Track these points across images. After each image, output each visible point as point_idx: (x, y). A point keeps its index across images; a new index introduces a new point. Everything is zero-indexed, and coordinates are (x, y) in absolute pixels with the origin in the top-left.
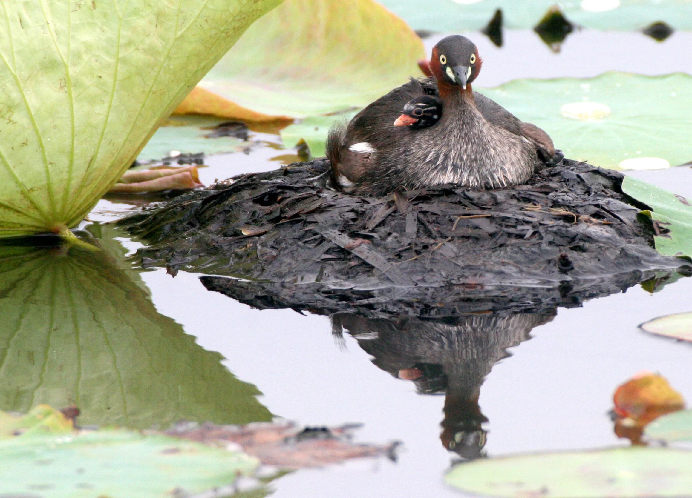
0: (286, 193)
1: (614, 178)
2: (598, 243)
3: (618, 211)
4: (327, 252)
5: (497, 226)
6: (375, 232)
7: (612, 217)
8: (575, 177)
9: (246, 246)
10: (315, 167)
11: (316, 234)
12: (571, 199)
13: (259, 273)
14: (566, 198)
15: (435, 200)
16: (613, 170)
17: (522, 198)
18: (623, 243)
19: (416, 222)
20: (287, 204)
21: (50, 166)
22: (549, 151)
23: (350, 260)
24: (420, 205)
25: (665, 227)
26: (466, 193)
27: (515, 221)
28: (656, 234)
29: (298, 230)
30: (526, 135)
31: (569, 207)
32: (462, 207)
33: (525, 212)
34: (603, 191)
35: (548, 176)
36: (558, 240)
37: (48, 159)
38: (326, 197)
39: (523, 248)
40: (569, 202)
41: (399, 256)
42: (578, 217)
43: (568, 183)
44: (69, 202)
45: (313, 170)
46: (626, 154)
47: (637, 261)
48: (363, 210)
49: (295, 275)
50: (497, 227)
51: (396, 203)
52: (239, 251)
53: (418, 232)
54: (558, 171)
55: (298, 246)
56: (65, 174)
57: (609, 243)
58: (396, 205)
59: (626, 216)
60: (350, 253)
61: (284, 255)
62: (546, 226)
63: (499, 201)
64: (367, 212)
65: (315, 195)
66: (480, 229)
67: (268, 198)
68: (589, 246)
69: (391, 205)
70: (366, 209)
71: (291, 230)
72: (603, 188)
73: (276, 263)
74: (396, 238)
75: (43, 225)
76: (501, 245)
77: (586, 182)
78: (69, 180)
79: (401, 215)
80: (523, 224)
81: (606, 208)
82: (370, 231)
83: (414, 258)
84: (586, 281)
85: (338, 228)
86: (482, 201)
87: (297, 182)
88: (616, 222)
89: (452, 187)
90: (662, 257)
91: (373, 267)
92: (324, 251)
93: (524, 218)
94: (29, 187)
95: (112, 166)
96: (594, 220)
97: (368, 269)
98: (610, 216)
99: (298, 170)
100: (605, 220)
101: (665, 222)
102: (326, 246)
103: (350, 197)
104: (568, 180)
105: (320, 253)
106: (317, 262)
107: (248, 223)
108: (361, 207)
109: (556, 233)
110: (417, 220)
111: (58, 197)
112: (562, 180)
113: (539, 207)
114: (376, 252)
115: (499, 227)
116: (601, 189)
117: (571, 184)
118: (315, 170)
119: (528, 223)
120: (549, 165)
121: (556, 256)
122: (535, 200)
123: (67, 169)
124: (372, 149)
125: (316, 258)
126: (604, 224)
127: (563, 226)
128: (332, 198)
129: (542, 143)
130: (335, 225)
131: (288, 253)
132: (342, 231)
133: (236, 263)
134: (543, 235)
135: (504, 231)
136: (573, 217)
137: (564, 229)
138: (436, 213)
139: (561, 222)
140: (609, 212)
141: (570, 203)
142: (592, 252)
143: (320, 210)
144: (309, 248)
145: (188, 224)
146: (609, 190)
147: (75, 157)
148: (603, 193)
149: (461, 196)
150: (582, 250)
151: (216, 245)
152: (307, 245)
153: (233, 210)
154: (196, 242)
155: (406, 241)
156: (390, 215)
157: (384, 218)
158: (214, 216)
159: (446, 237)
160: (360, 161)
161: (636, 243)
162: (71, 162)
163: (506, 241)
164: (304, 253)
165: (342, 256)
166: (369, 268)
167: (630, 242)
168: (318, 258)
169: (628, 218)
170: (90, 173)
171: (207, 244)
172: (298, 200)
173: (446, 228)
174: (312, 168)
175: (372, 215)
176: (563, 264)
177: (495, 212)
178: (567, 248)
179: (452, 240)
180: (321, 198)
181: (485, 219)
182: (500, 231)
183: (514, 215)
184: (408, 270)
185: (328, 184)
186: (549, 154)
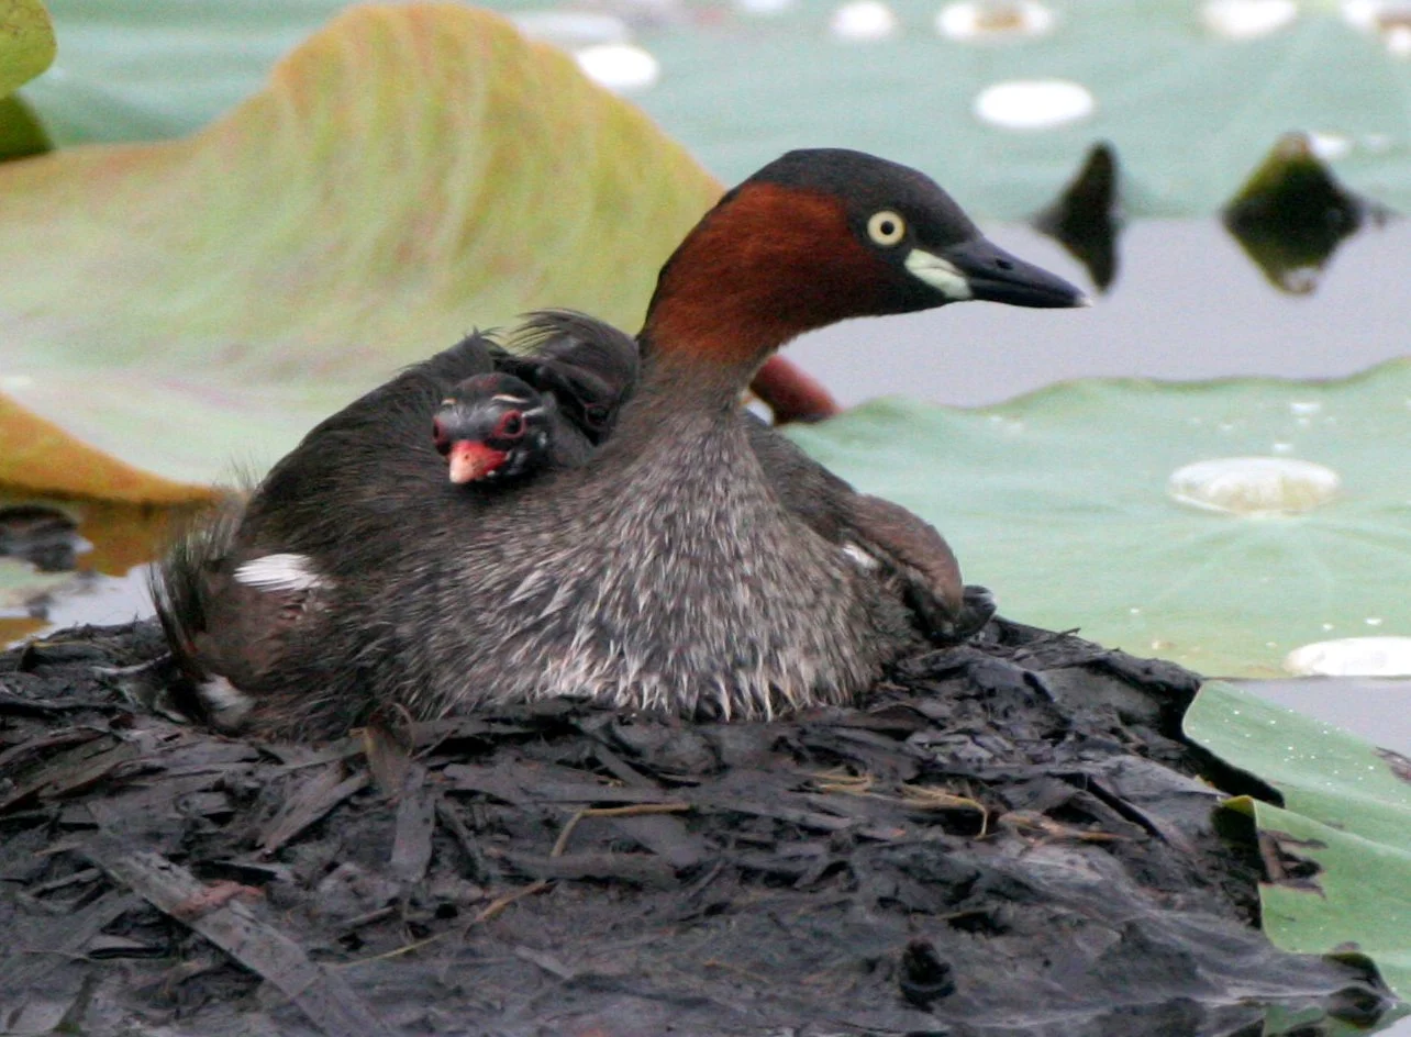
0: (12, 728)
1: (1164, 689)
2: (1048, 906)
3: (1146, 799)
4: (115, 927)
5: (710, 843)
6: (284, 861)
7: (1119, 818)
8: (1019, 683)
10: (138, 642)
11: (85, 865)
12: (985, 754)
14: (970, 750)
15: (504, 761)
16: (1165, 663)
17: (812, 749)
18: (1144, 905)
19: (431, 828)
22: (938, 592)
23: (185, 955)
24: (453, 770)
25: (1302, 853)
26: (620, 731)
27: (773, 827)
28: (1266, 879)
29: (27, 853)
30: (864, 539)
31: (973, 782)
32: (594, 777)
33: (813, 798)
34: (1114, 731)
35: (922, 677)
36: (911, 892)
38: (138, 741)
39: (788, 920)
40: (976, 765)
41: (353, 942)
42: (994, 816)
43: (988, 701)
45: (128, 652)
46: (1327, 627)
47: (1180, 967)
48: (251, 784)
50: (707, 850)
51: (372, 761)
53: (434, 861)
54: (960, 659)
55: (17, 905)
57: (1088, 903)
58: (368, 768)
59: (1173, 818)
60: (188, 932)
62: (876, 845)
63: (726, 759)
64: (262, 795)
65: (103, 735)
66: (649, 852)
68: (1015, 914)
69: (353, 768)
70: (264, 783)
72: (1118, 723)
74: (350, 879)
76: (715, 910)
77: (1056, 699)
79: (383, 803)
80: (797, 839)
81: (1107, 788)
82: (268, 858)
83: (402, 951)
85: (163, 847)
86: (672, 760)
87: (67, 691)
88: (1130, 835)
89: (567, 707)
90: (1277, 955)
91: (257, 979)
92: (104, 923)
93: (803, 819)
96: (1053, 827)
97: (241, 986)
98: (1114, 814)
99: (78, 651)
100: (1094, 827)
101: (1305, 839)
102: (112, 906)
103: (226, 742)
104: (992, 692)
105: (87, 931)
106: (77, 962)
108: (250, 774)
109: (904, 869)
110: (433, 821)
112: (972, 693)
113: (868, 781)
114: (277, 926)
115: (716, 846)
116: (1106, 726)
117: (1001, 707)
118: (134, 654)
119: (818, 832)
120: (941, 642)
121: (897, 951)
122: (853, 758)
124: (314, 577)
125: (71, 948)
126: (1090, 842)
127: (933, 845)
128: (159, 745)
129: (916, 566)
130: (154, 836)
132: (176, 859)
134: (861, 874)
135: (729, 862)
136: (978, 816)
137: (932, 855)
138: (502, 796)
139: (936, 833)
140: (1114, 801)
141: (979, 770)
142: (1027, 936)
143: (110, 785)
144: (50, 913)
146: (1143, 729)
148: (1115, 740)
149: (596, 740)
150: (991, 927)
152: (46, 904)
155: (383, 889)
156: (344, 802)
157: (320, 815)
159: (529, 880)
160: (270, 618)
161: (1190, 906)
163: (733, 895)
164: (33, 933)
165: (163, 942)
167: (1167, 904)
168: (80, 948)
169: (1176, 823)
172: (47, 753)
173: (531, 850)
174: (128, 645)
175: (283, 802)
176: (915, 976)
177: (713, 797)
178: (941, 918)
179: (546, 891)
180: (122, 745)
181: (669, 819)
182: (715, 862)
183: (771, 807)
184: (377, 990)
185: (162, 700)
186: (938, 606)
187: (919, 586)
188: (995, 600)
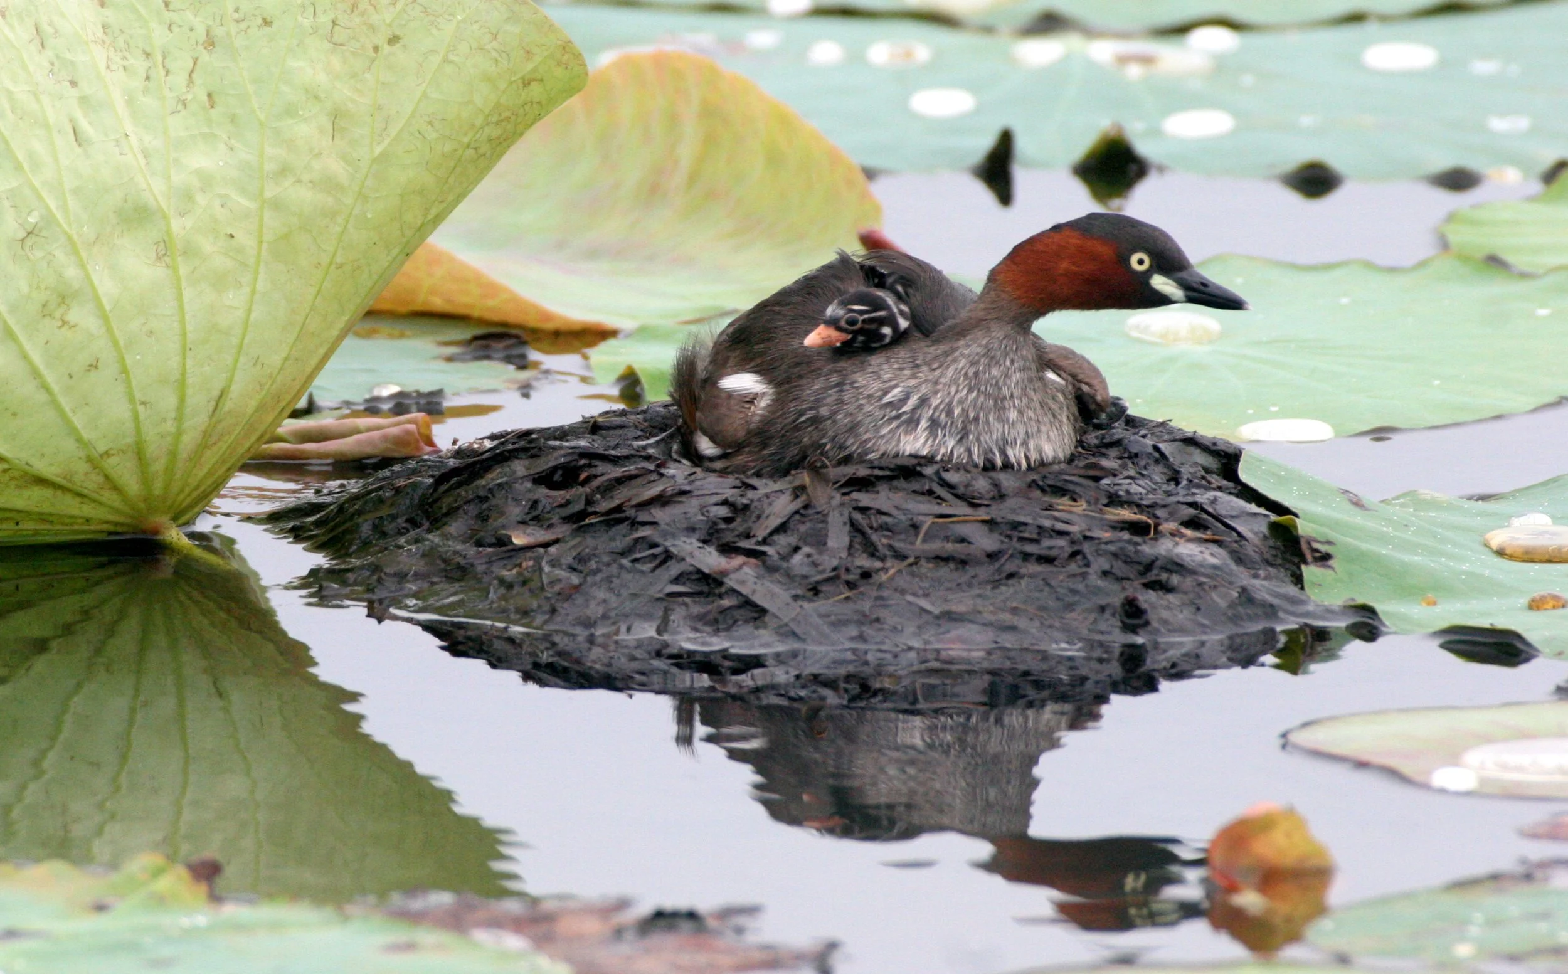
0: (596, 466)
1: (1223, 454)
2: (1196, 577)
3: (1232, 517)
4: (676, 580)
5: (1002, 538)
6: (769, 545)
7: (1224, 529)
8: (1150, 450)
9: (520, 565)
10: (651, 419)
11: (654, 545)
12: (1143, 491)
13: (547, 617)
14: (1134, 489)
15: (883, 490)
16: (1222, 439)
17: (1050, 486)
18: (1243, 577)
19: (848, 527)
20: (598, 488)
21: (141, 408)
22: (1099, 398)
23: (720, 596)
24: (855, 495)
25: (1323, 548)
26: (944, 475)
27: (1037, 531)
28: (1306, 563)
29: (621, 538)
30: (1056, 368)
31: (1138, 506)
32: (934, 500)
33: (1056, 514)
34: (1203, 478)
35: (1097, 447)
36: (1119, 568)
37: (138, 396)
38: (673, 477)
39: (1053, 583)
40: (1139, 496)
41: (815, 591)
42: (1157, 526)
43: (1136, 461)
44: (178, 476)
45: (646, 424)
46: (1252, 413)
47: (1271, 611)
48: (745, 501)
49: (614, 623)
50: (1002, 542)
51: (810, 490)
52: (509, 574)
53: (851, 547)
54: (1116, 437)
55: (622, 567)
56: (169, 423)
57: (1217, 575)
58: (808, 495)
59: (1249, 527)
60: (720, 584)
61: (595, 584)
62: (1097, 541)
63: (1004, 491)
64: (753, 506)
65: (651, 471)
66: (969, 543)
67: (562, 475)
68: (1178, 581)
69: (798, 493)
70: (752, 501)
71: (605, 537)
72: (1203, 473)
73: (579, 600)
74: (809, 556)
75: (128, 521)
76: (1011, 576)
77: (1171, 459)
78: (179, 433)
79: (818, 513)
80: (1051, 537)
81: (1210, 510)
82: (759, 543)
83: (843, 596)
84: (1172, 645)
85: (697, 535)
86: (973, 491)
87: (617, 446)
88: (1229, 537)
89: (915, 461)
90: (1318, 606)
91: (763, 611)
92: (671, 578)
93: (1053, 526)
94: (102, 448)
95: (261, 407)
96: (1188, 532)
97: (756, 615)
98: (1218, 524)
99: (618, 423)
100: (1209, 532)
101: (1323, 540)
102: (674, 569)
103: (721, 477)
104: (1136, 455)
105: (663, 583)
106: (658, 599)
107: (523, 523)
108: (742, 496)
109: (1115, 555)
110: (848, 521)
111: (158, 467)
112: (1126, 455)
113: (1083, 504)
114: (772, 582)
115: (1006, 540)
116: (1199, 475)
117: (1143, 463)
118: (651, 426)
119: (1061, 534)
120: (1098, 427)
121: (1117, 600)
122: (1074, 492)
123: (173, 415)
124: (764, 386)
125: (654, 591)
126: (1207, 541)
127: (1129, 542)
128: (686, 478)
129: (1086, 384)
130: (691, 530)
131: (601, 581)
132: (705, 542)
133: (503, 598)
134: (1090, 557)
135: (1015, 549)
136: (1148, 526)
137: (1131, 548)
138: (885, 508)
139: (1126, 536)
140: (1217, 518)
141: (1141, 499)
142: (1186, 593)
143: (662, 500)
144: (642, 572)
145: (407, 521)
146: (1214, 476)
147: (189, 391)
148: (1204, 482)
149: (931, 480)
150: (1165, 588)
151: (462, 562)
152: (638, 566)
153: (494, 496)
154: (424, 555)
155: (829, 562)
156: (797, 512)
157: (784, 519)
158: (458, 508)
159: (905, 558)
160: (736, 407)
161: (1268, 577)
162: (182, 400)
163: (1020, 568)
164: (632, 582)
165: (706, 589)
166: (756, 613)
167: (1256, 576)
168: (660, 591)
169: (1252, 531)
170: (220, 421)
171: (445, 561)
172: (620, 481)
173: (904, 541)
174: (645, 420)
175: (764, 512)
176: (1129, 615)
177: (999, 511)
178: (1137, 584)
179: (916, 563)
180: (664, 478)
181: (979, 525)
182: (1008, 549)
183: (1034, 519)
184: (833, 618)
185: (676, 452)
186: (1098, 404)
187: (1088, 394)
188: (1127, 404)
